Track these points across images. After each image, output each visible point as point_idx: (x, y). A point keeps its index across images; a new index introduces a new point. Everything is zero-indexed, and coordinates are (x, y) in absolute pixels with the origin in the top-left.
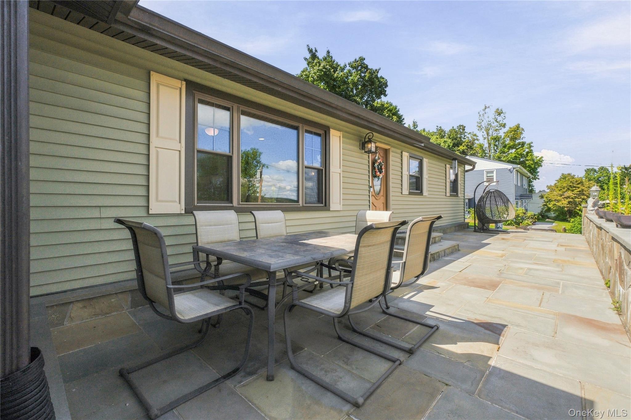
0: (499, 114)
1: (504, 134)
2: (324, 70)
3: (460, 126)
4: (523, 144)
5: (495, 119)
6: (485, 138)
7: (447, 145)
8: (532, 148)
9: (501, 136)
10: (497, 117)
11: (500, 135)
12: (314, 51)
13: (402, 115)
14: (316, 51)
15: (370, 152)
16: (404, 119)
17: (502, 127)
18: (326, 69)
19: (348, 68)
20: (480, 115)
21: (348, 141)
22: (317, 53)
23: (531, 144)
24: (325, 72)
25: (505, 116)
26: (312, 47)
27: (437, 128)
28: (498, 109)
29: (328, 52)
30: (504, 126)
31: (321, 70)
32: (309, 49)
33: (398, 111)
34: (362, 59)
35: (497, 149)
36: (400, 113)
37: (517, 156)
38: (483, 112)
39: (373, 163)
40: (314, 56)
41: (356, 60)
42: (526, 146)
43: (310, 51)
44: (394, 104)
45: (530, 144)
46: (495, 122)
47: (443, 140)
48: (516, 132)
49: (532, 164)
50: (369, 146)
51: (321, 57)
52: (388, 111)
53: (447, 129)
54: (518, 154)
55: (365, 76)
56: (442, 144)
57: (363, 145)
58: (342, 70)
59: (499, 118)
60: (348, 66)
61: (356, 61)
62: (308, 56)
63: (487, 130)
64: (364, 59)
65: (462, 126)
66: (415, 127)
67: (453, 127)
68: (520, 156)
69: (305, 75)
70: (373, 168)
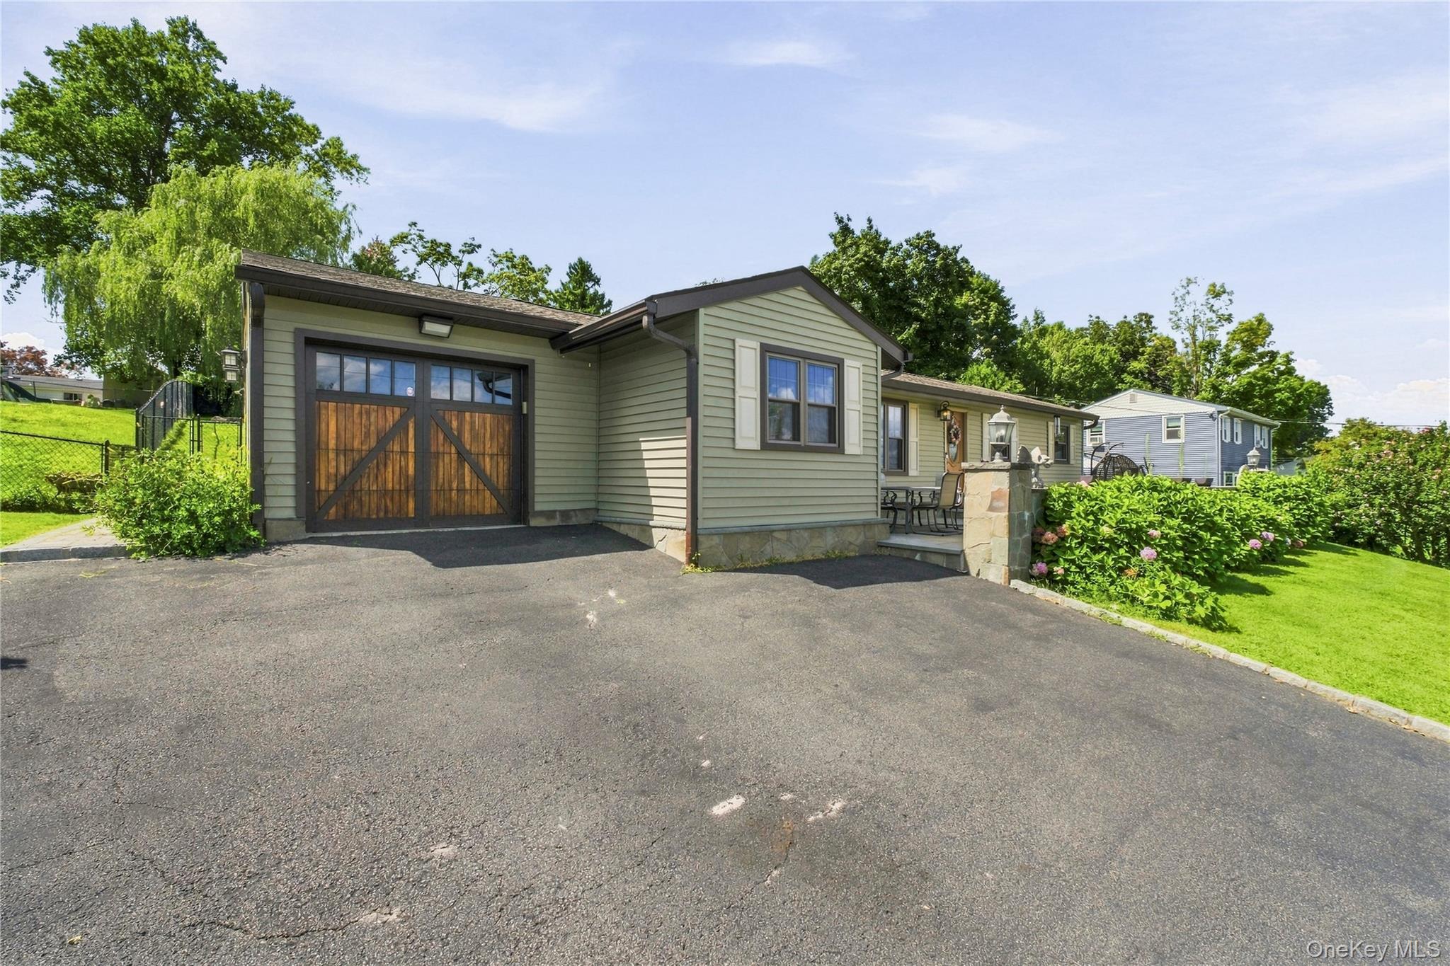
0: (1217, 295)
1: (1229, 336)
2: (866, 259)
3: (1141, 315)
4: (1273, 355)
5: (1209, 306)
6: (1187, 346)
7: (1107, 358)
8: (1292, 364)
9: (1220, 341)
10: (1212, 301)
11: (1218, 338)
12: (845, 220)
13: (1009, 300)
14: (849, 219)
15: (945, 419)
16: (1013, 307)
17: (1223, 322)
18: (869, 256)
19: (905, 246)
20: (1176, 298)
21: (924, 411)
22: (850, 223)
23: (1291, 357)
24: (867, 264)
25: (1230, 300)
26: (843, 214)
27: (1089, 318)
28: (1214, 285)
29: (870, 221)
30: (1229, 319)
31: (861, 260)
32: (837, 218)
33: (1002, 290)
34: (930, 234)
35: (1211, 367)
36: (1006, 294)
37: (1254, 381)
38: (1183, 291)
39: (949, 429)
40: (846, 230)
41: (918, 235)
42: (1279, 360)
43: (840, 221)
44: (993, 278)
45: (1287, 356)
46: (1207, 311)
47: (1099, 347)
48: (1255, 332)
49: (1289, 398)
50: (945, 414)
51: (858, 233)
52: (981, 292)
53: (1112, 320)
54: (1256, 378)
55: (934, 262)
56: (1097, 357)
57: (939, 413)
58: (895, 251)
59: (1217, 304)
60: (904, 244)
61: (919, 237)
62: (836, 228)
63: (1192, 329)
64: (934, 235)
65: (1144, 314)
66: (1039, 321)
67: (1126, 317)
68: (1260, 383)
69: (834, 269)
70: (949, 434)
